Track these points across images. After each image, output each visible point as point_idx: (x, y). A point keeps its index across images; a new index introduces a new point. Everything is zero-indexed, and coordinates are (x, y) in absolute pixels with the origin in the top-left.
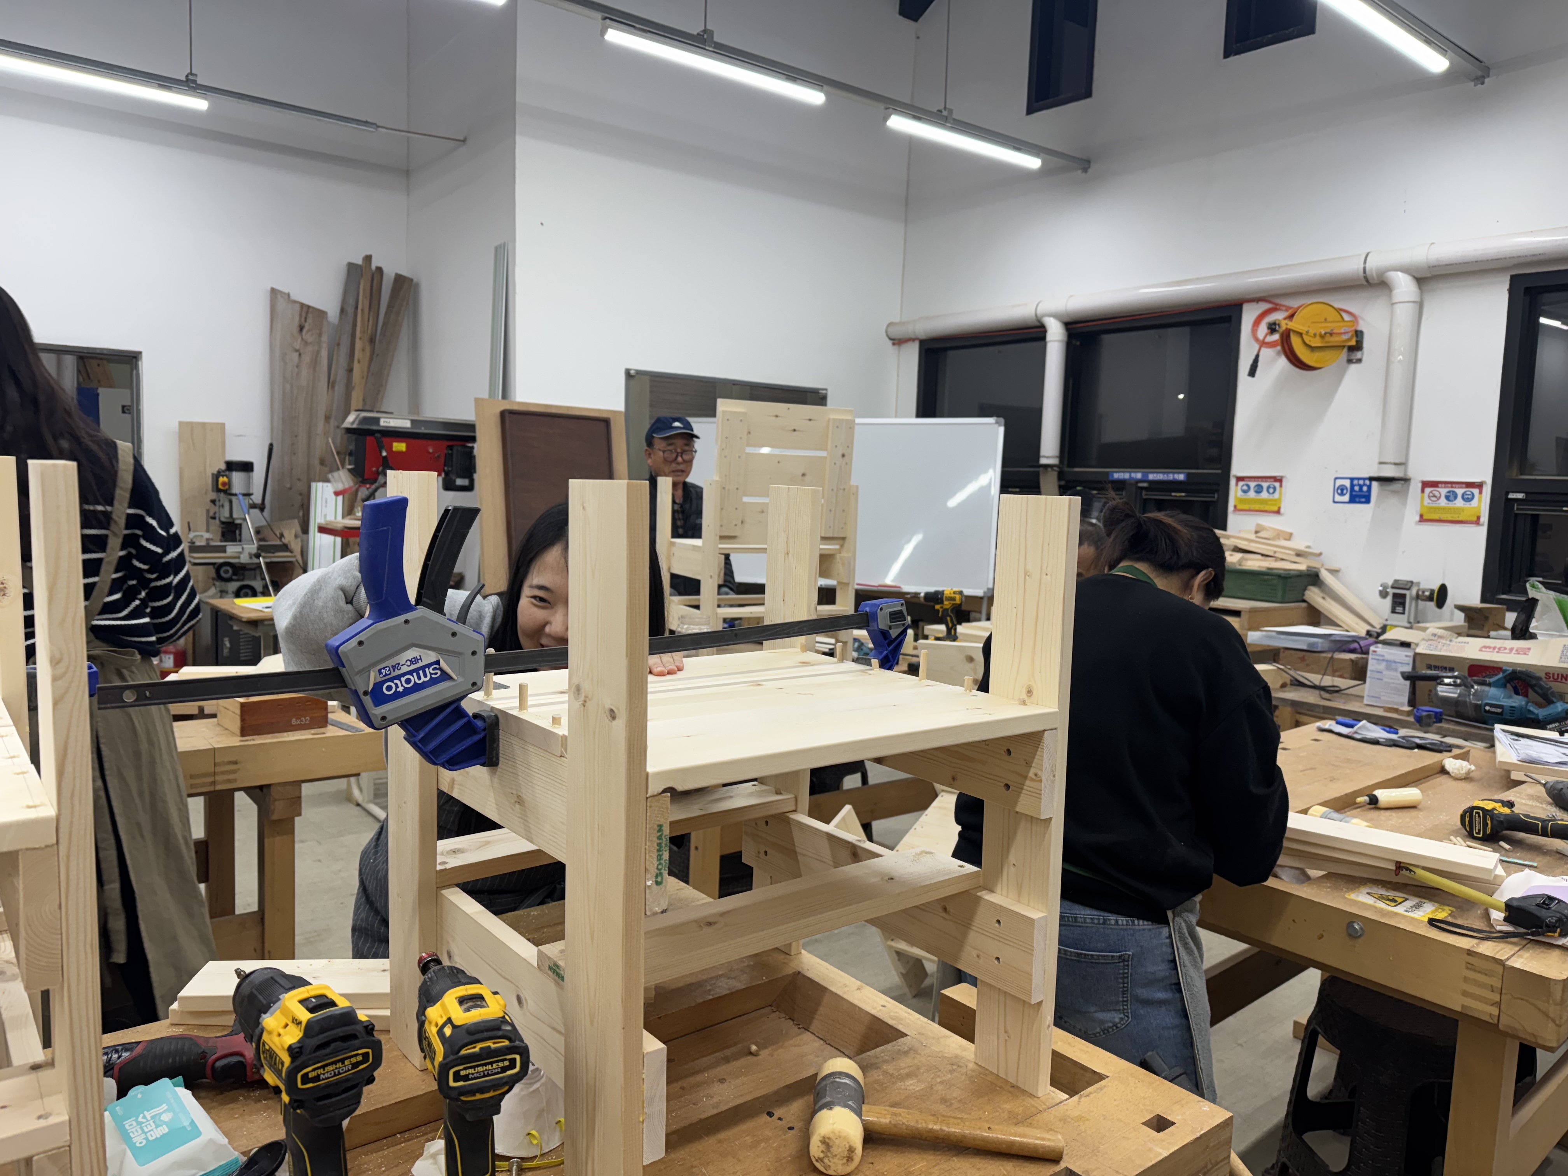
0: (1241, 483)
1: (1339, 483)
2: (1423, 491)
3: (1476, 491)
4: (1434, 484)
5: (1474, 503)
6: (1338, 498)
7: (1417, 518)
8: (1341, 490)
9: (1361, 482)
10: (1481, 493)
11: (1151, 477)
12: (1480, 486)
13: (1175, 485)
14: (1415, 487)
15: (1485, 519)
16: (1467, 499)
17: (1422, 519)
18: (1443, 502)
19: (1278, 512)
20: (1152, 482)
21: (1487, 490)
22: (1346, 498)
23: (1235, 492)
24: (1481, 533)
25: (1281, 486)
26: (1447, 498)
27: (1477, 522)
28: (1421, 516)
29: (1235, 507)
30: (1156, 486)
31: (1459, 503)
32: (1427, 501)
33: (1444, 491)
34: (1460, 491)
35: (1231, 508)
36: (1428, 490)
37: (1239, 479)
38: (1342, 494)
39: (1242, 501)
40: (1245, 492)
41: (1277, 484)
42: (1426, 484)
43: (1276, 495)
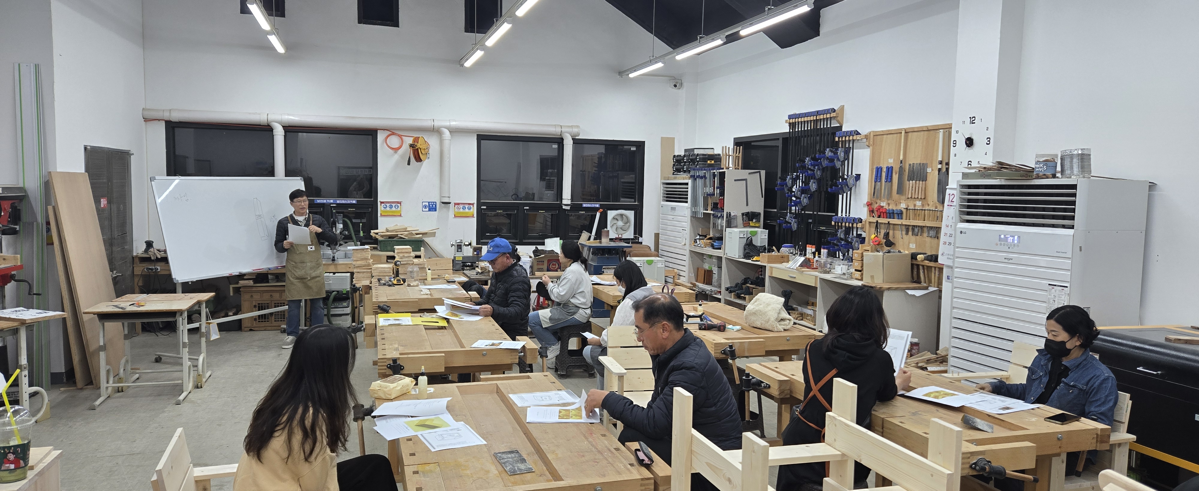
0: (383, 205)
1: (424, 204)
2: (455, 206)
3: (472, 206)
4: (458, 204)
5: (472, 210)
6: (424, 210)
7: (454, 216)
8: (425, 207)
9: (432, 203)
10: (473, 207)
11: (338, 202)
12: (473, 204)
13: (351, 205)
14: (452, 205)
15: (475, 215)
16: (470, 209)
17: (455, 216)
18: (461, 210)
19: (400, 216)
20: (337, 204)
21: (475, 206)
22: (427, 209)
23: (380, 208)
24: (474, 220)
25: (401, 205)
26: (463, 208)
27: (473, 216)
28: (455, 215)
29: (381, 214)
30: (339, 205)
31: (467, 210)
32: (456, 210)
33: (461, 206)
34: (467, 206)
35: (379, 215)
36: (456, 206)
37: (382, 203)
38: (426, 208)
39: (384, 211)
40: (384, 208)
41: (399, 205)
42: (455, 204)
43: (399, 209)
